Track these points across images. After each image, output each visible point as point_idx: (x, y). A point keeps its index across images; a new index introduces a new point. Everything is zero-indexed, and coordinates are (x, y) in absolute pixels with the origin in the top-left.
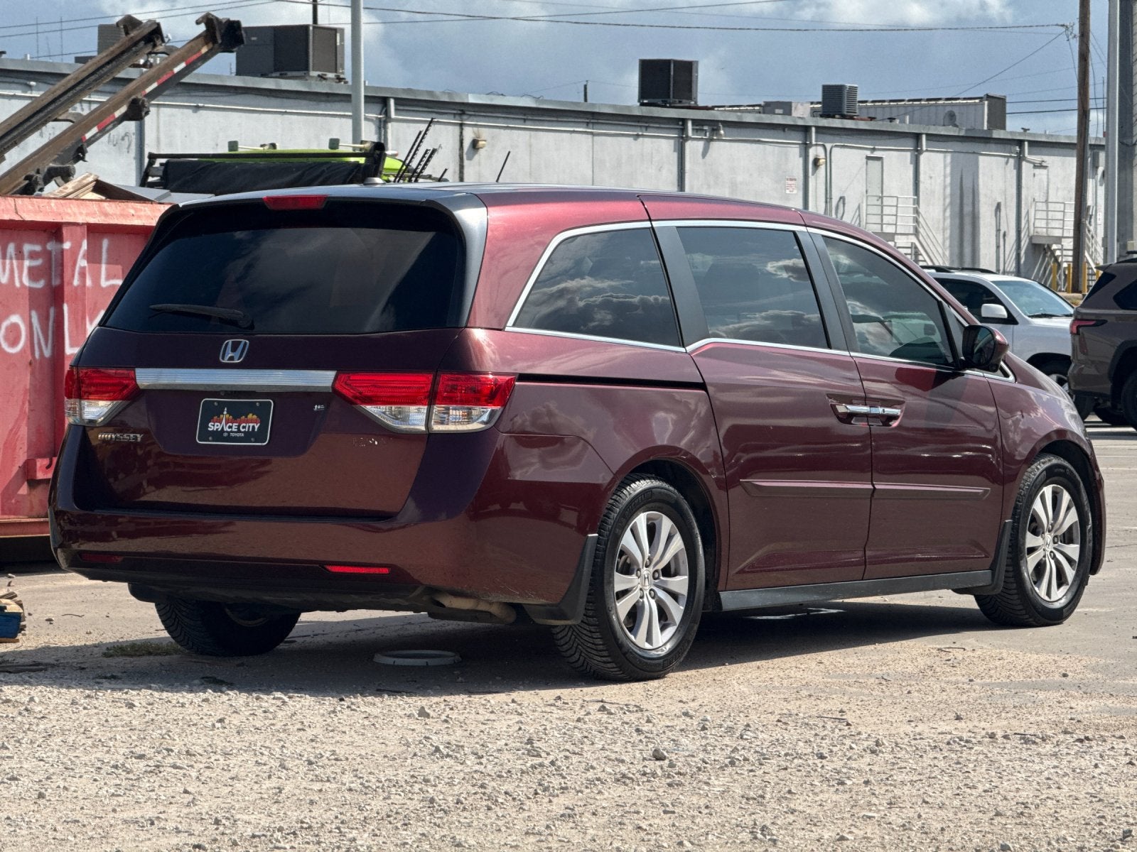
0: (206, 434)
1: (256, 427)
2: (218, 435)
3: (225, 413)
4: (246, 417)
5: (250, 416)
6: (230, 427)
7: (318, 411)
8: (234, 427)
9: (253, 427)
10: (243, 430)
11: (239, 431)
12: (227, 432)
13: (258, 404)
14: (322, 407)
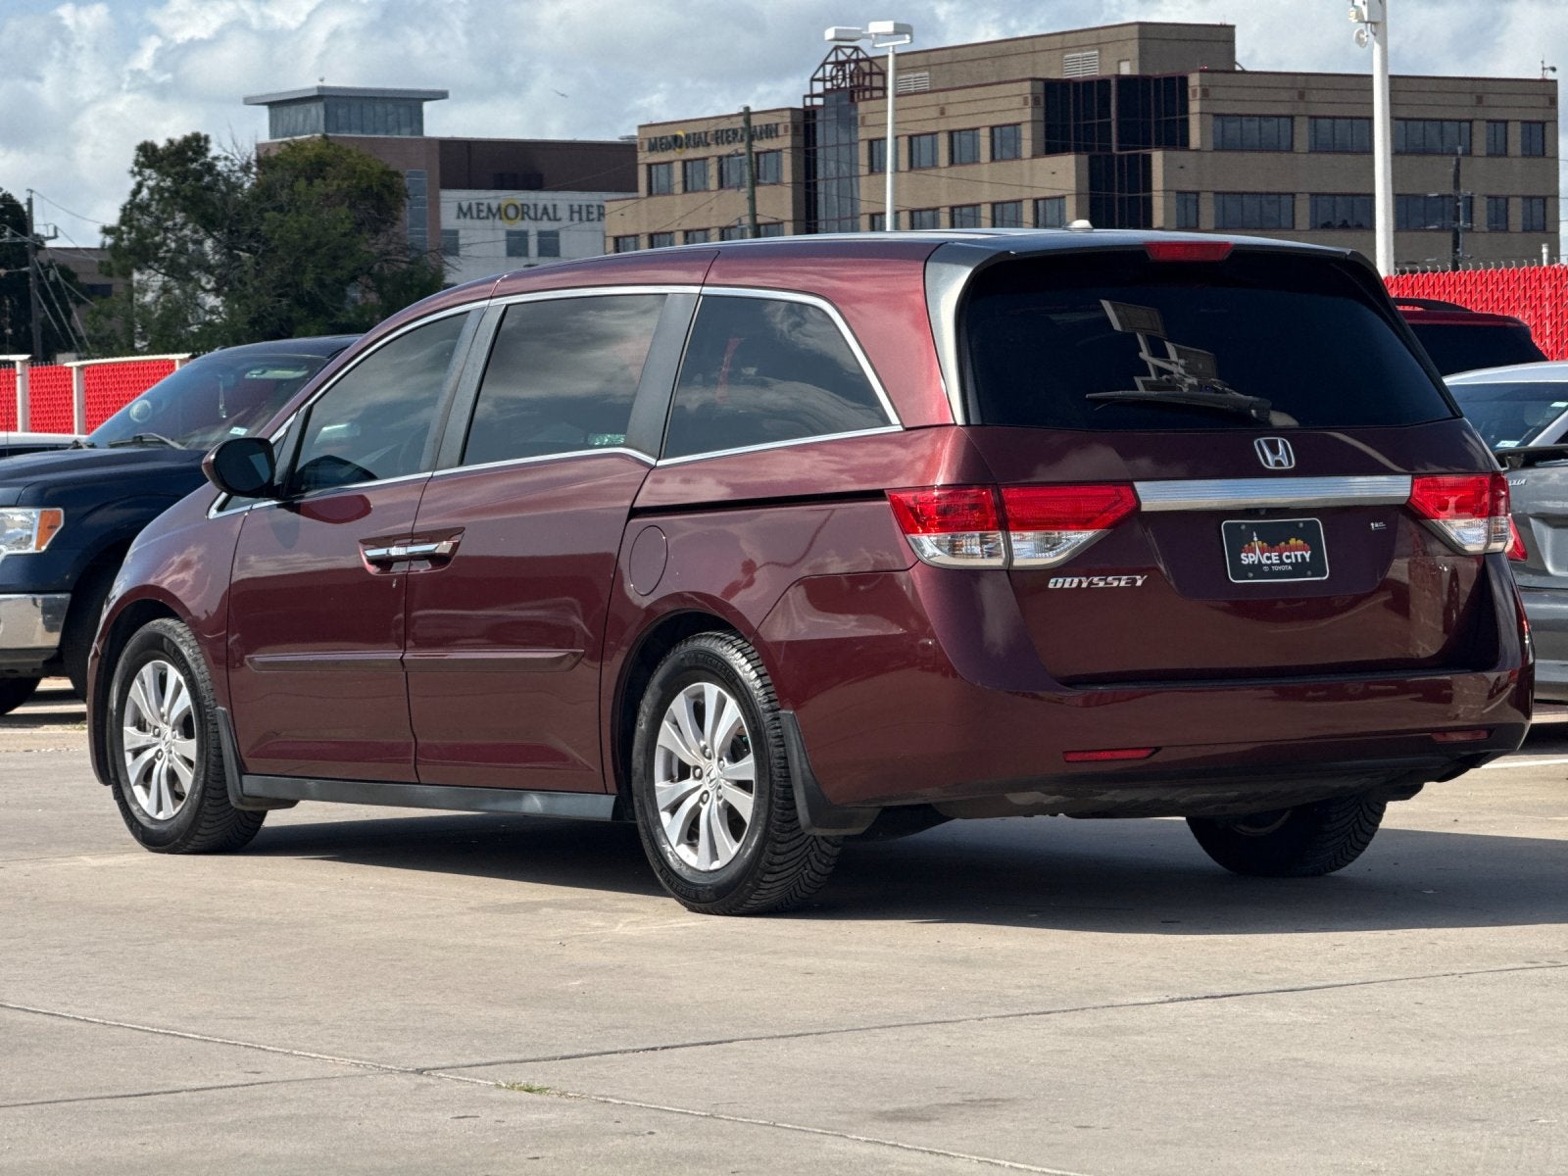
0: (1242, 571)
1: (1307, 556)
2: (1257, 569)
3: (1255, 539)
4: (1287, 543)
5: (1293, 541)
6: (1269, 558)
7: (1378, 531)
8: (1274, 558)
9: (1303, 556)
10: (1289, 561)
11: (1282, 563)
12: (1266, 565)
13: (1301, 525)
14: (1381, 524)
